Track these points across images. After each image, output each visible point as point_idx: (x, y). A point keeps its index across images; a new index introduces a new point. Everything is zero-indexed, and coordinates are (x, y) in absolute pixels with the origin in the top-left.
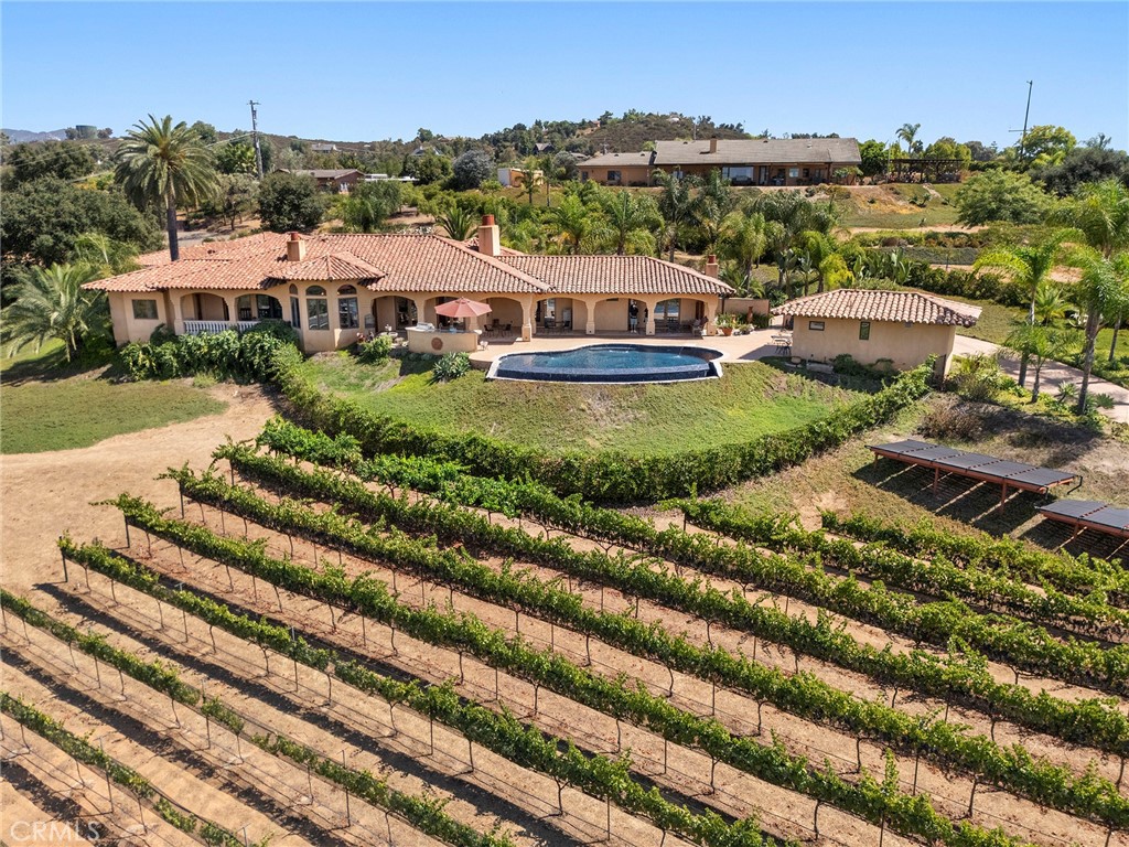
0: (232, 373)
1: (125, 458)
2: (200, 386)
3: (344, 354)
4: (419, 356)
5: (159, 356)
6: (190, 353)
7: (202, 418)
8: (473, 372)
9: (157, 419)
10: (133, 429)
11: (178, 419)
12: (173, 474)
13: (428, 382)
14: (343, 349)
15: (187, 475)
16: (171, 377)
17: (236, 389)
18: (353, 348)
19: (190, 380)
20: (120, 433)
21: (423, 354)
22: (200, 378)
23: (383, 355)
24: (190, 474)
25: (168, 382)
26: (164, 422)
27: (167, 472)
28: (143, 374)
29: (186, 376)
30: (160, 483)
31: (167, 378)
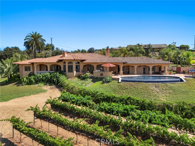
0: (48, 83)
1: (17, 104)
2: (40, 86)
3: (77, 78)
4: (97, 78)
5: (30, 79)
6: (38, 78)
7: (40, 93)
8: (114, 81)
9: (28, 94)
10: (21, 97)
11: (34, 94)
12: (32, 109)
13: (101, 84)
14: (76, 77)
15: (37, 109)
16: (32, 84)
17: (49, 87)
18: (79, 77)
19: (37, 85)
20: (17, 98)
21: (98, 77)
22: (40, 84)
23: (87, 78)
24: (38, 109)
25: (32, 85)
26: (30, 95)
27: (30, 108)
28: (26, 83)
29: (36, 84)
30: (27, 112)
31: (31, 85)
